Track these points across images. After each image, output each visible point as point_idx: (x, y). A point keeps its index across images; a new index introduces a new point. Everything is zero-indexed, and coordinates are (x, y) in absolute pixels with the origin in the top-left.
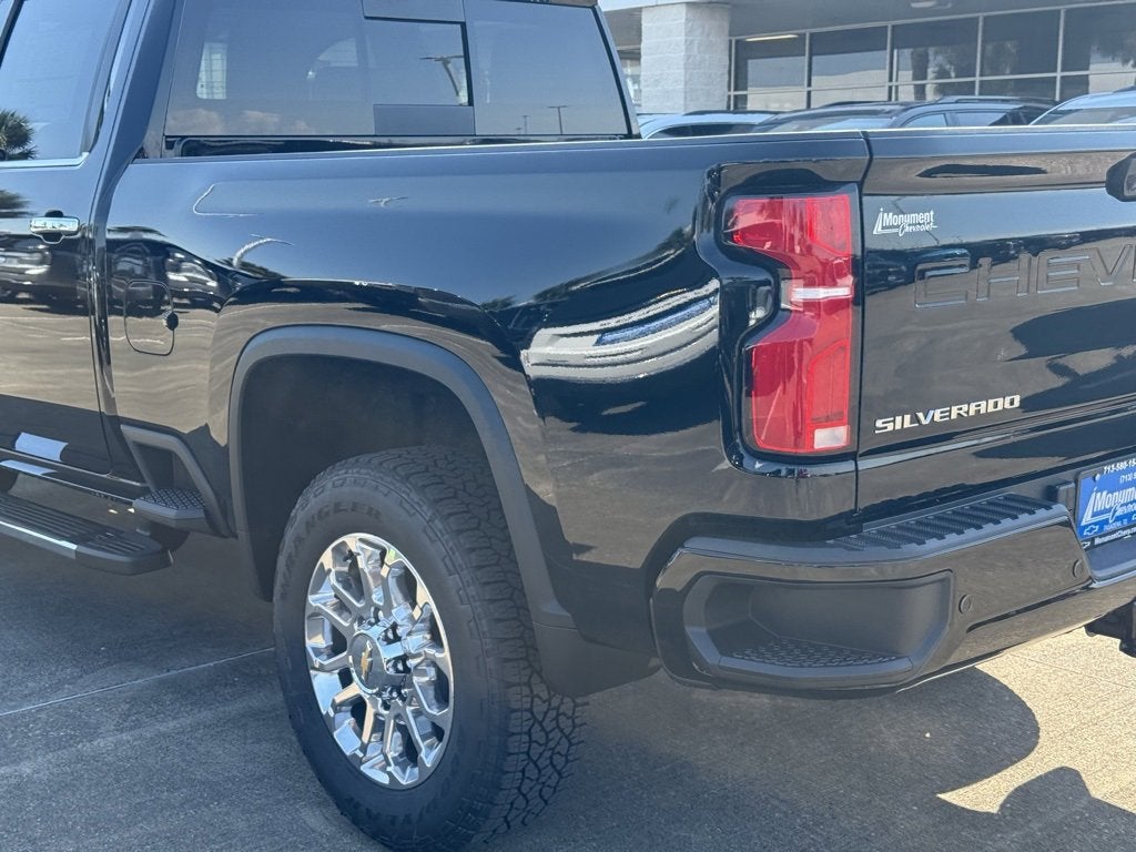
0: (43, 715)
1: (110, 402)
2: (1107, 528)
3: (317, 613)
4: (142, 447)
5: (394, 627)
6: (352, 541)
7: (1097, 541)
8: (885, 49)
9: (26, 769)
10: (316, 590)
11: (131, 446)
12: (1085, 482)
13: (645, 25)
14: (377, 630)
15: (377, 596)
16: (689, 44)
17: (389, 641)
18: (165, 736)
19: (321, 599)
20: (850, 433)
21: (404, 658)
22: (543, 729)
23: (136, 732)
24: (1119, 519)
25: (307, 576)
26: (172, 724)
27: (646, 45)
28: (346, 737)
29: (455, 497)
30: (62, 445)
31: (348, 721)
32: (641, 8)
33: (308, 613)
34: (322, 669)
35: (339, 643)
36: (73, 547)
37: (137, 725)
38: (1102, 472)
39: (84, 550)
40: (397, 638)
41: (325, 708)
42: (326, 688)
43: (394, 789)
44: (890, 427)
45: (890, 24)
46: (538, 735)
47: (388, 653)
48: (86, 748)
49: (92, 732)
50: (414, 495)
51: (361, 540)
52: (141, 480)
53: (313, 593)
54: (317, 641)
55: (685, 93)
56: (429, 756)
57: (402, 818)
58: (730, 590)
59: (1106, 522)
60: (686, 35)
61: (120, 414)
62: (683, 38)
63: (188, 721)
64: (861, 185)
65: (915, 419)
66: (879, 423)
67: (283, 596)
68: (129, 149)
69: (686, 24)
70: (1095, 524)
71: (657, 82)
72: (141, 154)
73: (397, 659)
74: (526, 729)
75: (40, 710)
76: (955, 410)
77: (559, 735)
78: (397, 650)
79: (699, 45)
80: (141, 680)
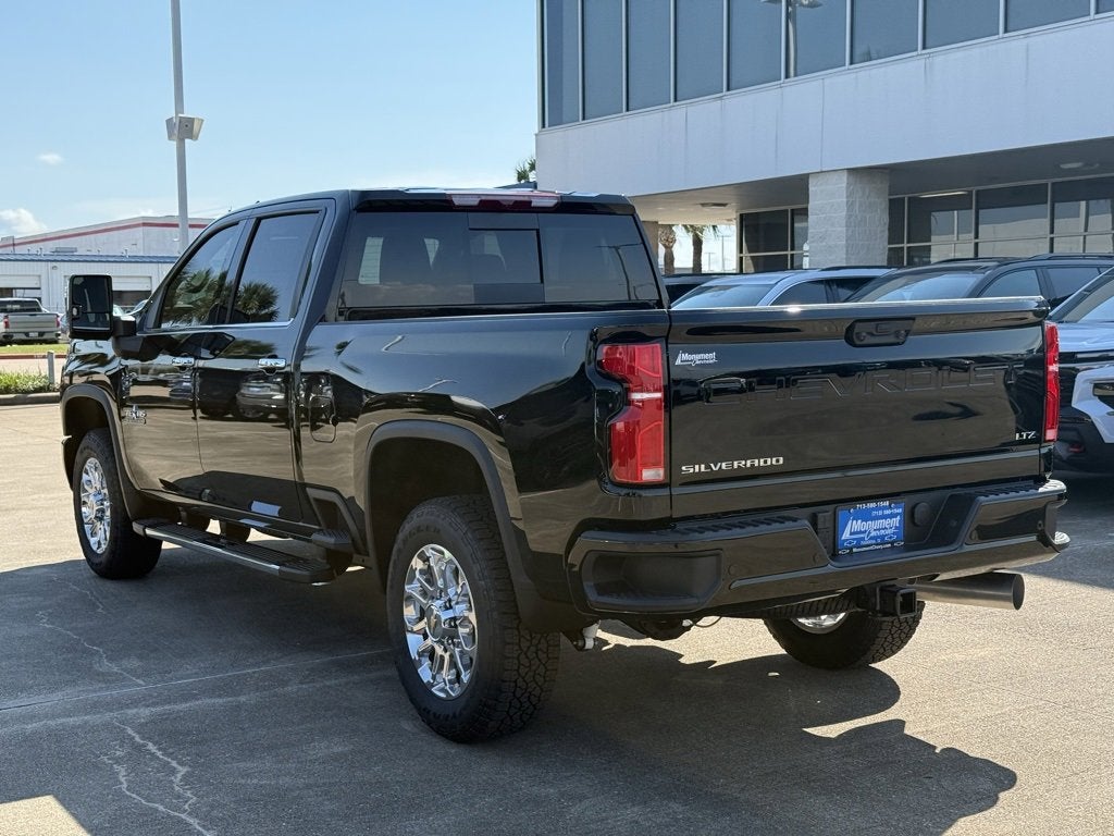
0: (256, 675)
1: (301, 475)
2: (863, 543)
3: (410, 597)
4: (317, 500)
5: (450, 601)
6: (428, 550)
7: (855, 550)
8: (1046, 203)
9: (243, 699)
10: (411, 582)
11: (312, 501)
12: (841, 514)
13: (812, 189)
14: (439, 603)
15: (440, 583)
16: (850, 205)
17: (447, 609)
18: (329, 687)
19: (412, 589)
20: (665, 472)
21: (454, 619)
22: (527, 657)
23: (311, 685)
24: (871, 538)
25: (404, 573)
26: (333, 682)
27: (812, 205)
28: (425, 673)
29: (481, 520)
30: (278, 508)
31: (426, 663)
32: (808, 174)
33: (405, 596)
34: (412, 632)
35: (423, 614)
36: (277, 567)
37: (313, 681)
38: (855, 508)
39: (284, 569)
40: (451, 607)
41: (414, 655)
42: (415, 643)
43: (449, 700)
44: (691, 471)
45: (1050, 182)
46: (524, 661)
47: (445, 616)
48: (280, 690)
49: (284, 683)
50: (458, 520)
51: (433, 549)
52: (319, 525)
53: (408, 584)
54: (410, 612)
55: (847, 247)
56: (465, 677)
57: (451, 715)
58: (605, 560)
59: (863, 539)
60: (847, 197)
61: (306, 481)
62: (845, 200)
63: (345, 680)
64: (667, 338)
65: (708, 467)
66: (684, 468)
67: (392, 587)
68: (317, 317)
69: (847, 188)
70: (854, 539)
71: (822, 238)
72: (323, 320)
73: (451, 619)
74: (515, 656)
75: (254, 673)
76: (736, 464)
77: (538, 663)
78: (450, 614)
79: (861, 205)
80: (318, 660)
